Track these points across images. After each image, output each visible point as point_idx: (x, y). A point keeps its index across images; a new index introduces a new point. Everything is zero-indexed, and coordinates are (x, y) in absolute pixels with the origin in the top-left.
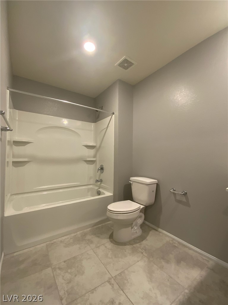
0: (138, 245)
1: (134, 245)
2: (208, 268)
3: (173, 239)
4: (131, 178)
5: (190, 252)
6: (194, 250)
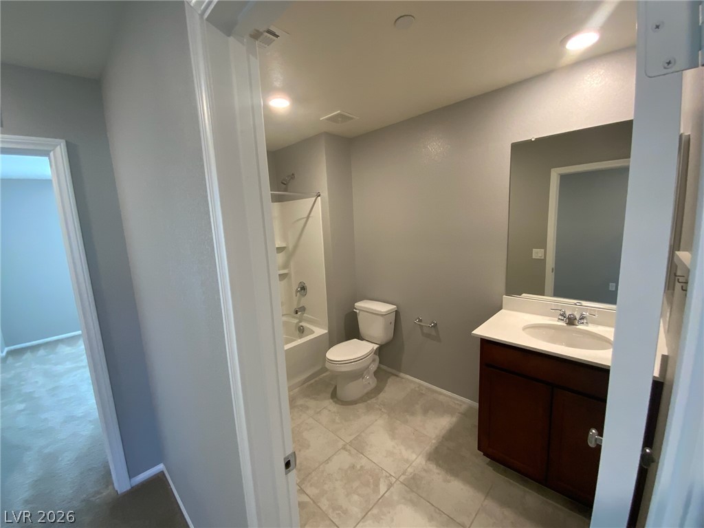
0: (373, 400)
1: (368, 402)
2: (459, 413)
3: (420, 385)
4: (355, 304)
5: (441, 398)
6: (445, 395)
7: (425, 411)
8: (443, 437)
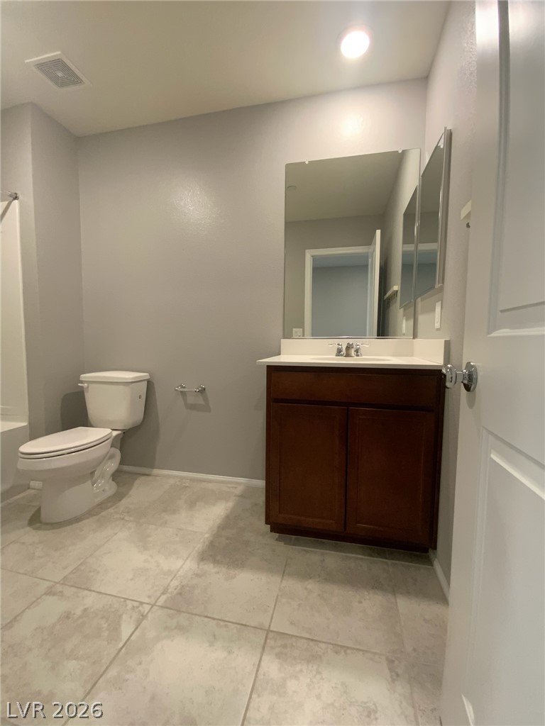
0: (111, 510)
1: (101, 514)
2: (235, 496)
3: (182, 478)
4: (82, 375)
7: (192, 504)
8: (219, 527)
